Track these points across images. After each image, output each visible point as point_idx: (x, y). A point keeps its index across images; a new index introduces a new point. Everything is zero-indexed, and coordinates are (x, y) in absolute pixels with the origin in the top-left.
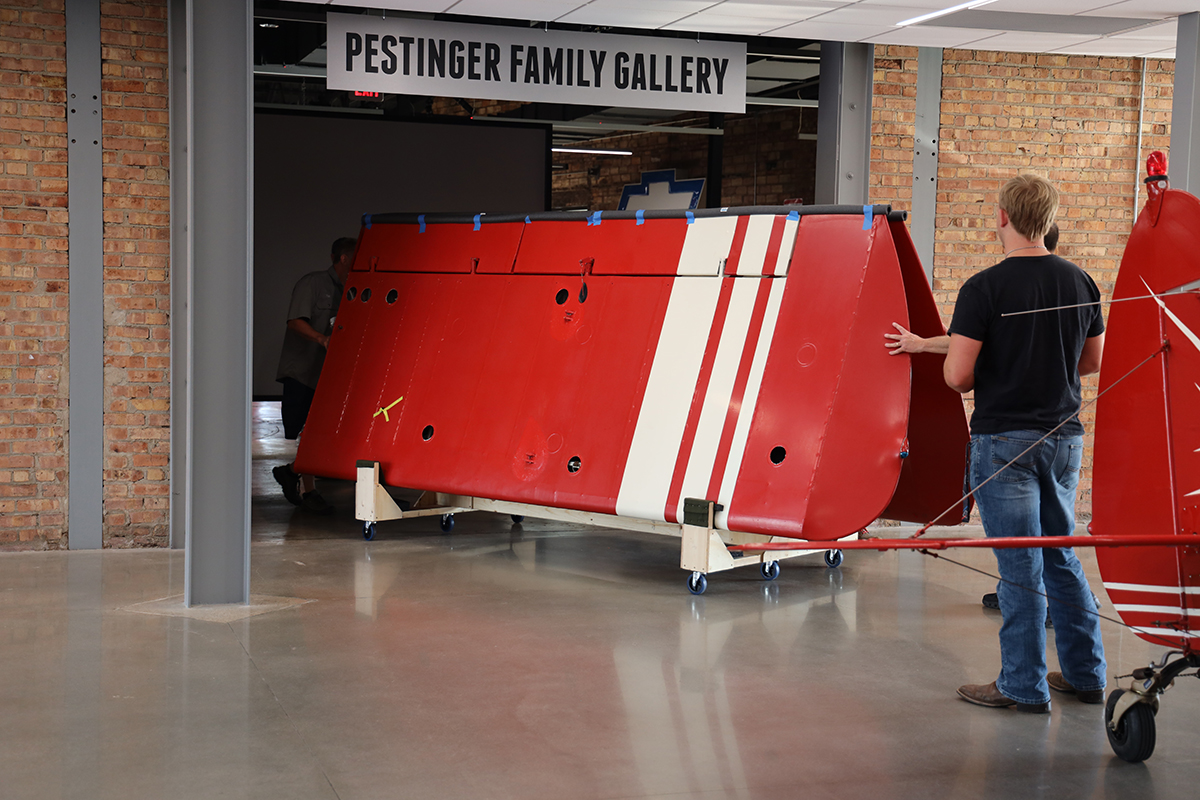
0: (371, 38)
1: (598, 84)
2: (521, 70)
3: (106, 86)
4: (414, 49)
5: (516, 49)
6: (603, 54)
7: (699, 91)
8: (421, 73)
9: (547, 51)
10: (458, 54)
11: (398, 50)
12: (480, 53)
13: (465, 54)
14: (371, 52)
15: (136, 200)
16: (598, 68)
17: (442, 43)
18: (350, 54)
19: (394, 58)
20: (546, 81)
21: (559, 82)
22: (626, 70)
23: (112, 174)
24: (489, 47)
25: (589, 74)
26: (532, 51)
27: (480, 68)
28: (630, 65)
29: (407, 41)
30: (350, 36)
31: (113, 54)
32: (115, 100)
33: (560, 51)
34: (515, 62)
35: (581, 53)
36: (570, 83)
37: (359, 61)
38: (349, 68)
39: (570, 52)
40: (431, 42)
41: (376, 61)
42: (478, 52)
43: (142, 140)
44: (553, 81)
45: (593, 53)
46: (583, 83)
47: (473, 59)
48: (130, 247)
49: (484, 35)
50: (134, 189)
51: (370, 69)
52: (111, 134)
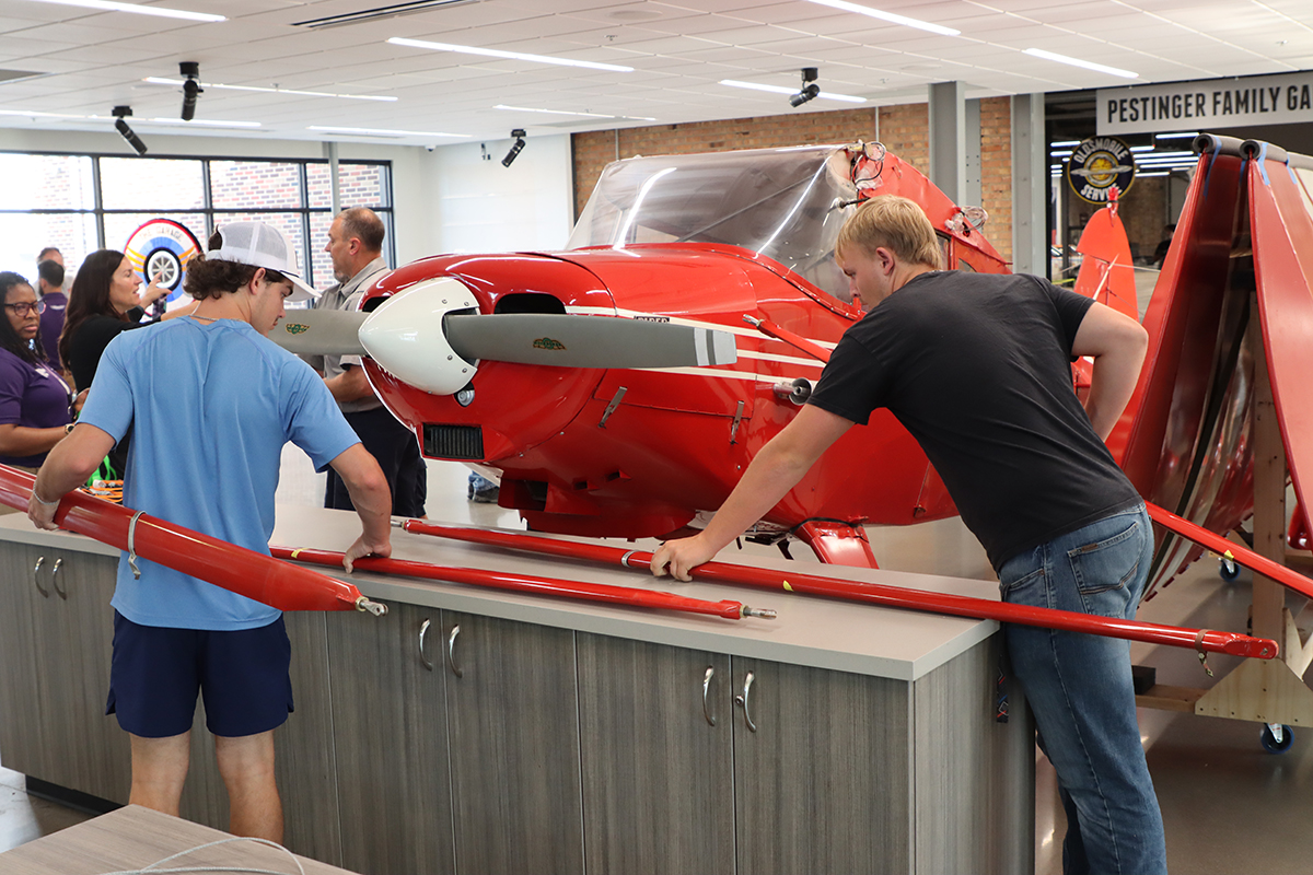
0: (1123, 101)
1: (1274, 109)
2: (1220, 108)
3: (983, 150)
4: (1149, 104)
5: (1216, 94)
6: (1278, 89)
8: (1154, 118)
9: (1238, 93)
10: (1178, 103)
11: (1139, 106)
12: (1192, 100)
13: (1182, 103)
14: (1123, 110)
15: (998, 210)
16: (1274, 99)
17: (1167, 98)
18: (1111, 112)
19: (1137, 111)
20: (1237, 112)
21: (1247, 111)
22: (1295, 98)
23: (986, 197)
24: (1198, 96)
25: (1268, 103)
26: (1228, 95)
27: (1192, 110)
28: (1298, 94)
29: (1145, 100)
30: (1110, 102)
31: (986, 132)
32: (987, 157)
33: (1247, 92)
34: (1216, 103)
35: (1262, 91)
36: (1254, 111)
37: (1116, 116)
38: (1110, 121)
39: (1254, 91)
40: (1161, 98)
41: (1126, 115)
42: (1191, 100)
43: (1001, 176)
44: (1242, 111)
45: (1271, 90)
46: (1263, 110)
47: (1188, 105)
48: (995, 236)
49: (1195, 91)
50: (997, 205)
51: (1123, 120)
52: (985, 175)
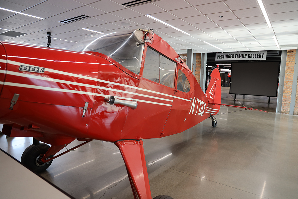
0: (220, 55)
1: (246, 58)
2: (236, 57)
3: (196, 62)
4: (224, 56)
5: (236, 55)
6: (247, 54)
7: (259, 57)
8: (225, 58)
9: (240, 55)
10: (229, 56)
11: (223, 56)
12: (232, 55)
13: (230, 56)
14: (220, 56)
15: (198, 72)
16: (246, 56)
17: (228, 55)
18: (218, 57)
19: (222, 57)
20: (239, 58)
21: (241, 58)
22: (250, 56)
23: (196, 70)
24: (233, 55)
25: (245, 57)
26: (238, 55)
27: (232, 57)
28: (250, 55)
29: (224, 55)
30: (218, 55)
31: (197, 59)
32: (197, 63)
33: (241, 54)
34: (236, 56)
35: (244, 54)
36: (242, 58)
37: (219, 57)
38: (218, 58)
39: (243, 54)
40: (226, 55)
41: (220, 57)
43: (199, 67)
44: (240, 58)
45: (245, 54)
46: (244, 58)
47: (231, 56)
48: (197, 77)
49: (232, 54)
50: (198, 71)
51: (220, 58)
52: (196, 66)
